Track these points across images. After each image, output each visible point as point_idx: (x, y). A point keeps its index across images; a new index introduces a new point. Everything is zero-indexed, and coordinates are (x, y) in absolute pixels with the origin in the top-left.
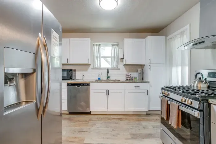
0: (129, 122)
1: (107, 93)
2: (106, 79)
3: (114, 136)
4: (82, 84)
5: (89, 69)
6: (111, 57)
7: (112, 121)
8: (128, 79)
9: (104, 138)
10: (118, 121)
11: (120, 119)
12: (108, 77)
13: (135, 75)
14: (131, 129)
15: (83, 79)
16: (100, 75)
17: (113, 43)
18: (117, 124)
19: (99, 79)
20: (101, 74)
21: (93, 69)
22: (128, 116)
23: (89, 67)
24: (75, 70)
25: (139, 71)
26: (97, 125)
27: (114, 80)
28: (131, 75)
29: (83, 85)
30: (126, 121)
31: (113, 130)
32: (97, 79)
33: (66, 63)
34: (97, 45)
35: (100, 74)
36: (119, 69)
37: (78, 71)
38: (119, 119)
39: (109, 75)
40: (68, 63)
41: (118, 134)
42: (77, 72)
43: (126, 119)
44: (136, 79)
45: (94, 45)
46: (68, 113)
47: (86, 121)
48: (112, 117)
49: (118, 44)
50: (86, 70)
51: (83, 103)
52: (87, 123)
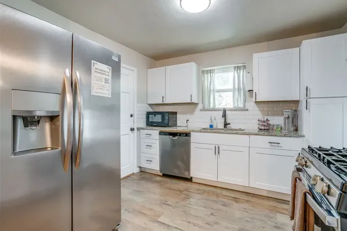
0: (251, 208)
1: (217, 151)
2: (223, 127)
3: (207, 223)
4: (179, 133)
5: (196, 110)
6: (234, 90)
7: (221, 199)
8: (263, 128)
9: (189, 222)
10: (229, 202)
11: (236, 200)
12: (226, 124)
13: (277, 121)
14: (246, 221)
15: (187, 126)
16: (213, 120)
17: (236, 65)
18: (225, 206)
19: (211, 126)
20: (215, 119)
21: (201, 110)
22: (255, 197)
23: (196, 108)
24: (175, 113)
25: (285, 113)
26: (191, 200)
27: (236, 130)
28: (267, 120)
29: (180, 135)
30: (245, 205)
31: (213, 215)
32: (208, 127)
33: (161, 102)
34: (207, 71)
35: (213, 118)
36: (247, 110)
37: (180, 113)
38: (235, 198)
39: (228, 122)
40: (164, 102)
41: (216, 223)
42: (179, 116)
43: (247, 201)
44: (279, 129)
45: (203, 72)
46: (161, 174)
47: (179, 191)
48: (225, 193)
49: (245, 67)
50: (192, 112)
51: (180, 163)
52: (178, 194)
